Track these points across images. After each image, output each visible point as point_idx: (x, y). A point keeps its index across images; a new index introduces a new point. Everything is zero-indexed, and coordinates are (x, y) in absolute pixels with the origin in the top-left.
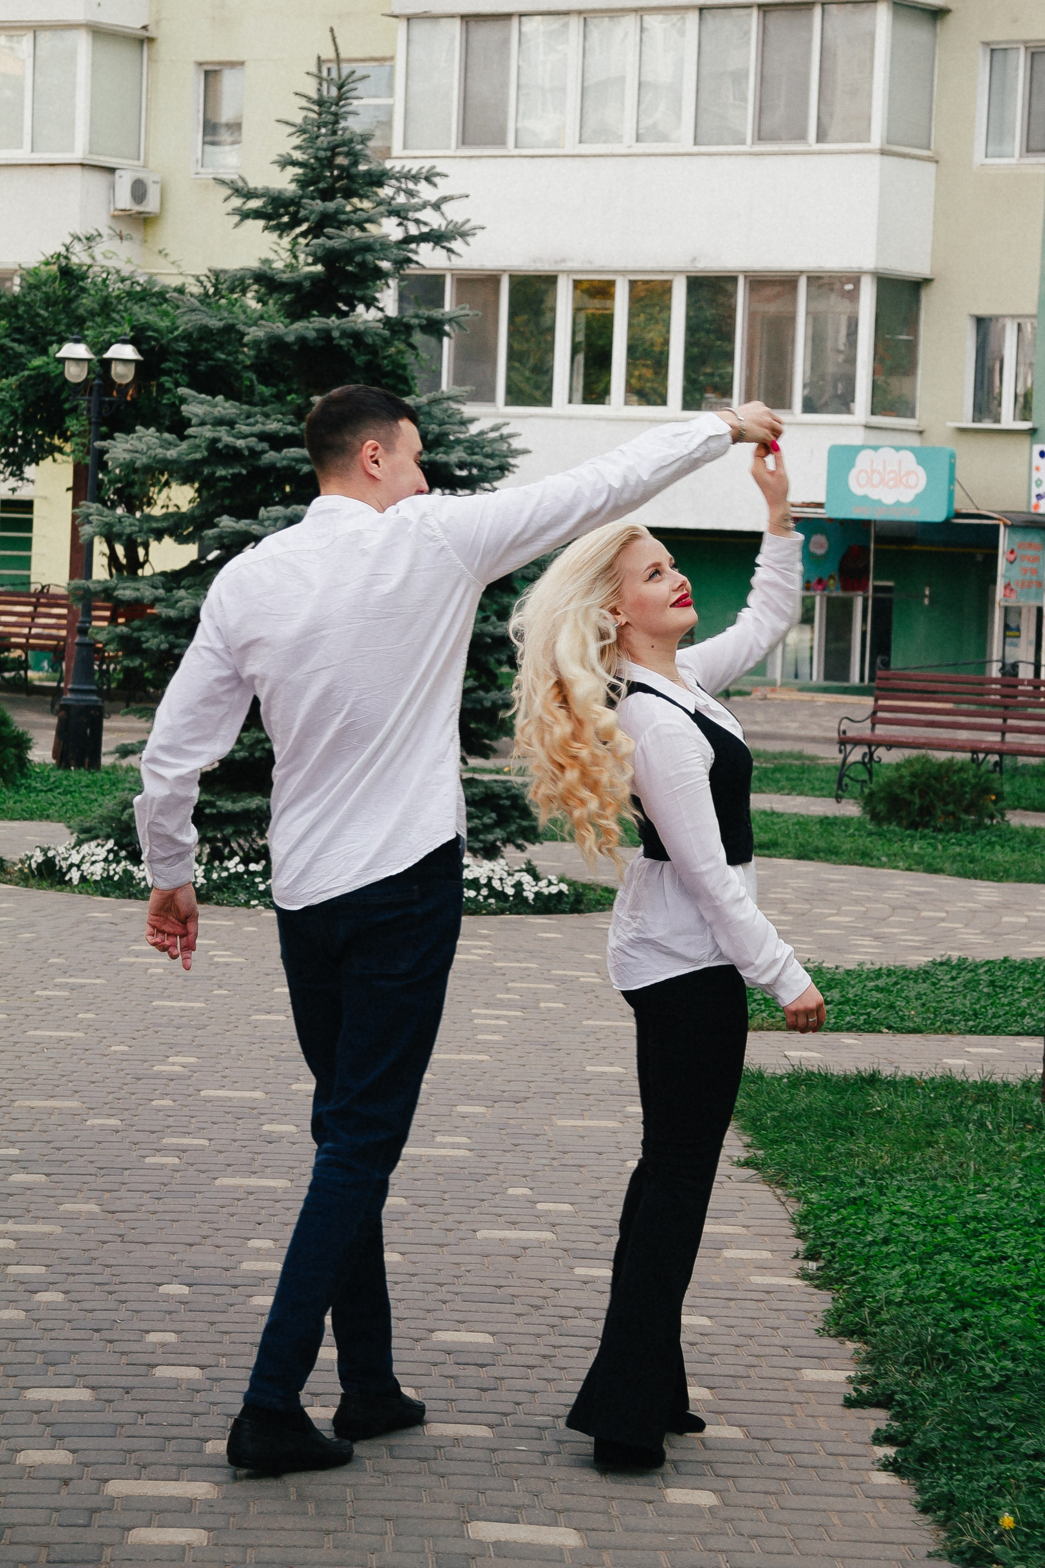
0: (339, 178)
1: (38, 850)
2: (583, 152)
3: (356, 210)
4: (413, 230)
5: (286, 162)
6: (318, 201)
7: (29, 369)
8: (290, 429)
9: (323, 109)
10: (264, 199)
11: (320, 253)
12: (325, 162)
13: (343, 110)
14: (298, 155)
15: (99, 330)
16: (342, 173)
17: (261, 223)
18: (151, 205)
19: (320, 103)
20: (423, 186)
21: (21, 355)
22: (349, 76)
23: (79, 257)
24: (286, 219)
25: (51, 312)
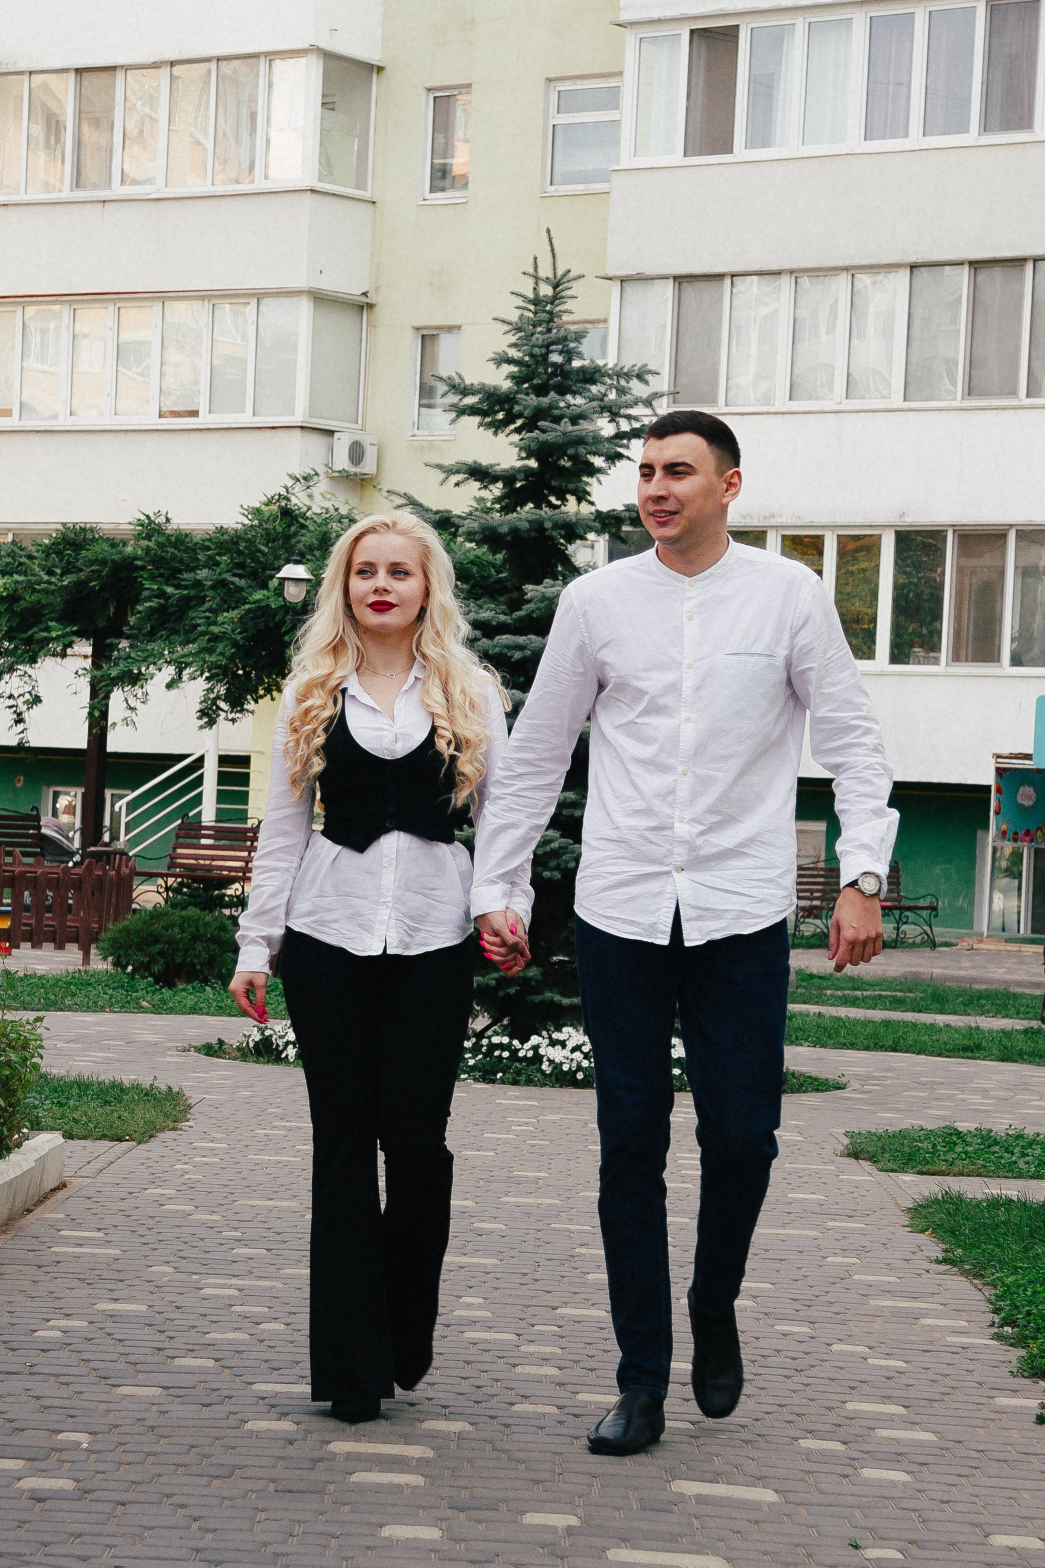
0: (554, 375)
1: (256, 1029)
2: (793, 409)
3: (569, 406)
4: (625, 426)
5: (502, 360)
6: (533, 396)
7: (249, 603)
8: (502, 618)
9: (539, 308)
10: (480, 396)
11: (533, 446)
12: (540, 359)
13: (557, 309)
14: (514, 353)
15: (317, 563)
16: (556, 370)
17: (477, 419)
18: (368, 466)
19: (536, 301)
20: (635, 384)
21: (241, 589)
22: (564, 276)
23: (299, 500)
24: (500, 416)
25: (271, 548)
